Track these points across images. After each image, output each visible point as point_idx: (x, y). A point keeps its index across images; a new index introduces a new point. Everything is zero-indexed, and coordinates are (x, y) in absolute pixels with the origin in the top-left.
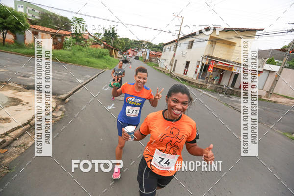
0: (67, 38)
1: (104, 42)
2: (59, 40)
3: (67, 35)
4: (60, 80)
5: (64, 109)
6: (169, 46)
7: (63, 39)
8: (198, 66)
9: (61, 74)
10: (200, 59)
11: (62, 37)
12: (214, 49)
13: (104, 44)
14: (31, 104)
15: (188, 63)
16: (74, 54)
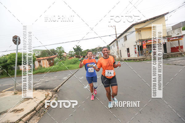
0: (55, 59)
1: (76, 55)
2: (52, 62)
3: (55, 57)
4: (54, 81)
5: (57, 96)
6: (113, 44)
7: (53, 60)
8: (136, 49)
9: (54, 78)
10: (135, 44)
11: (52, 59)
12: (141, 35)
13: (76, 56)
14: (36, 97)
15: (128, 49)
16: (60, 66)
